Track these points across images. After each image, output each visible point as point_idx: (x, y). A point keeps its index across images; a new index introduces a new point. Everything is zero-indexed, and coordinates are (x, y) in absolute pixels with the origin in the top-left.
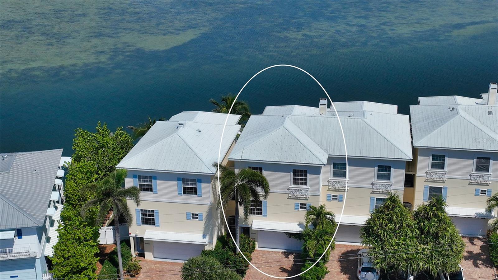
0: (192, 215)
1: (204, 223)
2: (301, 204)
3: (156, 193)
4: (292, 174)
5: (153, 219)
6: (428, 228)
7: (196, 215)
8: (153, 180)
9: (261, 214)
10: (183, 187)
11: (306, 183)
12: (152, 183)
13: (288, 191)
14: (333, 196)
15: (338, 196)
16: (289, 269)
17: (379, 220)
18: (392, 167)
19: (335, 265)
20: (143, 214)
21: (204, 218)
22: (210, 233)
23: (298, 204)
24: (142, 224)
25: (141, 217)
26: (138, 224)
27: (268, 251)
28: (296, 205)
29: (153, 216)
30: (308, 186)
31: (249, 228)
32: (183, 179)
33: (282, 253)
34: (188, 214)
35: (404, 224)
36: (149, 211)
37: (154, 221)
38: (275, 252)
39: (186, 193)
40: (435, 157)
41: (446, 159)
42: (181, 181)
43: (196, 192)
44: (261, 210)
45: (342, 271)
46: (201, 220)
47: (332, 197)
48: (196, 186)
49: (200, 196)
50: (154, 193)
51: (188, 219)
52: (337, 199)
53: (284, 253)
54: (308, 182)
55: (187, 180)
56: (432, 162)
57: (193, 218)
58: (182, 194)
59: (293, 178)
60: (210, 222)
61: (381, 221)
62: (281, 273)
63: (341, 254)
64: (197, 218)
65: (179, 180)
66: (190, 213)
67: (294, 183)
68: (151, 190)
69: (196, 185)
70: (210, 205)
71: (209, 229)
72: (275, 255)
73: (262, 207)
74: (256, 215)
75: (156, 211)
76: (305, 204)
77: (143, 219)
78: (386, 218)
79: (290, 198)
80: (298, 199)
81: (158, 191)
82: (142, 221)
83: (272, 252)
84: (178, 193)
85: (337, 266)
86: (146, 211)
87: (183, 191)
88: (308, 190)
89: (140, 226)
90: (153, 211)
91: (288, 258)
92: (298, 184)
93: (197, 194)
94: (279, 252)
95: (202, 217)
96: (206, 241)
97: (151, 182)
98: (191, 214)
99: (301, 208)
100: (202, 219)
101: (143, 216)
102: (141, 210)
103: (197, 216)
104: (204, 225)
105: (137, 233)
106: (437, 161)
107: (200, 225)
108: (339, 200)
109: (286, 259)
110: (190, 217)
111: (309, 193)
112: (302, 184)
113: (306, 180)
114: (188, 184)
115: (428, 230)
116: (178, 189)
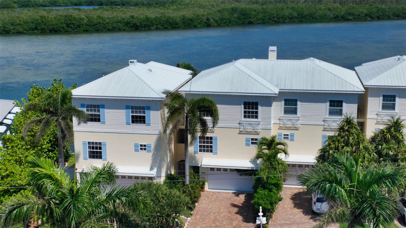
0: (141, 146)
1: (152, 154)
2: (252, 139)
3: (104, 123)
4: (243, 106)
5: (101, 152)
6: (387, 150)
7: (144, 147)
8: (101, 109)
9: (211, 151)
10: (132, 116)
11: (257, 116)
12: (100, 113)
13: (239, 125)
14: (285, 135)
15: (289, 135)
16: (241, 205)
17: (334, 142)
18: (344, 101)
19: (288, 202)
20: (90, 146)
21: (152, 149)
22: (158, 165)
23: (249, 140)
24: (89, 158)
25: (88, 150)
26: (85, 158)
27: (218, 192)
28: (247, 140)
29: (100, 148)
30: (259, 119)
31: (199, 167)
32: (131, 106)
33: (232, 193)
34: (136, 146)
35: (361, 146)
36: (96, 143)
37: (101, 154)
38: (226, 193)
39: (135, 122)
40: (385, 98)
41: (397, 99)
42: (130, 109)
43: (145, 120)
44: (211, 147)
45: (295, 206)
46: (149, 151)
47: (283, 136)
48: (145, 114)
49: (149, 125)
50: (101, 124)
51: (136, 150)
52: (288, 138)
53: (235, 193)
54: (260, 115)
55: (136, 108)
56: (383, 103)
57: (141, 149)
58: (130, 123)
59: (244, 111)
60: (159, 153)
61: (337, 143)
62: (232, 208)
63: (293, 194)
64: (145, 149)
65: (127, 108)
66: (138, 144)
67: (245, 117)
68: (99, 120)
69: (144, 112)
70: (159, 135)
71: (157, 161)
72: (225, 195)
73: (212, 144)
74: (206, 153)
75: (103, 142)
76: (256, 139)
77: (90, 152)
78: (342, 141)
79: (240, 133)
80: (249, 134)
81: (106, 121)
82: (89, 155)
83: (223, 192)
84: (126, 123)
85: (289, 203)
86: (93, 143)
87: (132, 120)
88: (259, 124)
89: (87, 160)
90: (100, 143)
91: (239, 197)
92: (249, 117)
93: (146, 122)
94: (230, 193)
95: (151, 149)
96: (153, 173)
97: (99, 111)
98: (139, 146)
99: (252, 143)
100: (151, 150)
101: (91, 149)
102: (88, 142)
103: (146, 147)
104: (152, 157)
105: (83, 167)
106: (388, 101)
107: (148, 156)
108: (290, 139)
109: (237, 197)
110: (139, 148)
111: (260, 127)
112: (253, 117)
113: (257, 113)
114: (136, 112)
115: (387, 152)
116: (126, 118)
